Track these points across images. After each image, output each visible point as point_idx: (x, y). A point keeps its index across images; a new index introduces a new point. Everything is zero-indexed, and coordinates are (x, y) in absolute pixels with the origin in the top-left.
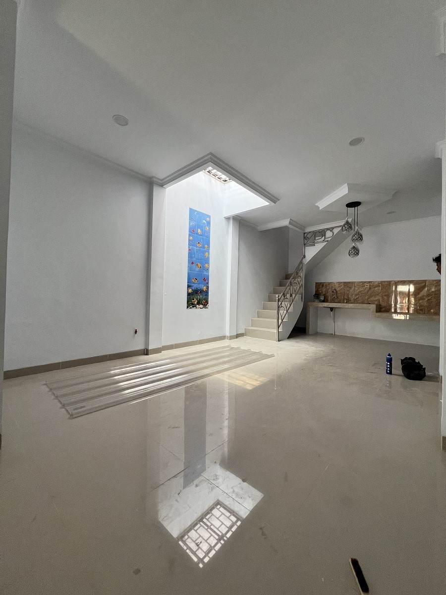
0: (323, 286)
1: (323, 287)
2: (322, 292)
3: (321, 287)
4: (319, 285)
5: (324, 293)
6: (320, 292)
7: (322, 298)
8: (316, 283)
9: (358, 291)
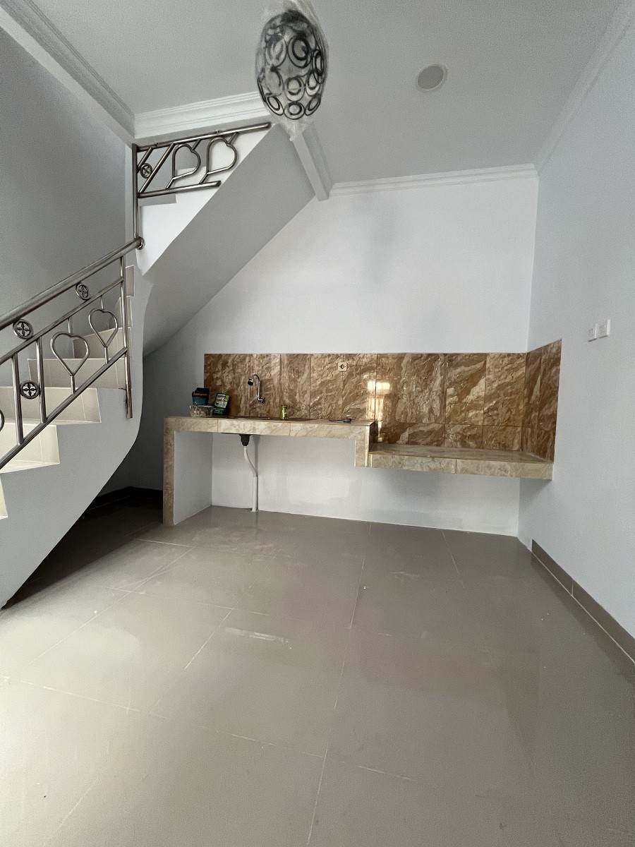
0: (225, 365)
1: (227, 369)
2: (223, 384)
3: (220, 367)
4: (215, 362)
5: (228, 387)
6: (219, 383)
7: (222, 404)
8: (207, 357)
9: (318, 383)
